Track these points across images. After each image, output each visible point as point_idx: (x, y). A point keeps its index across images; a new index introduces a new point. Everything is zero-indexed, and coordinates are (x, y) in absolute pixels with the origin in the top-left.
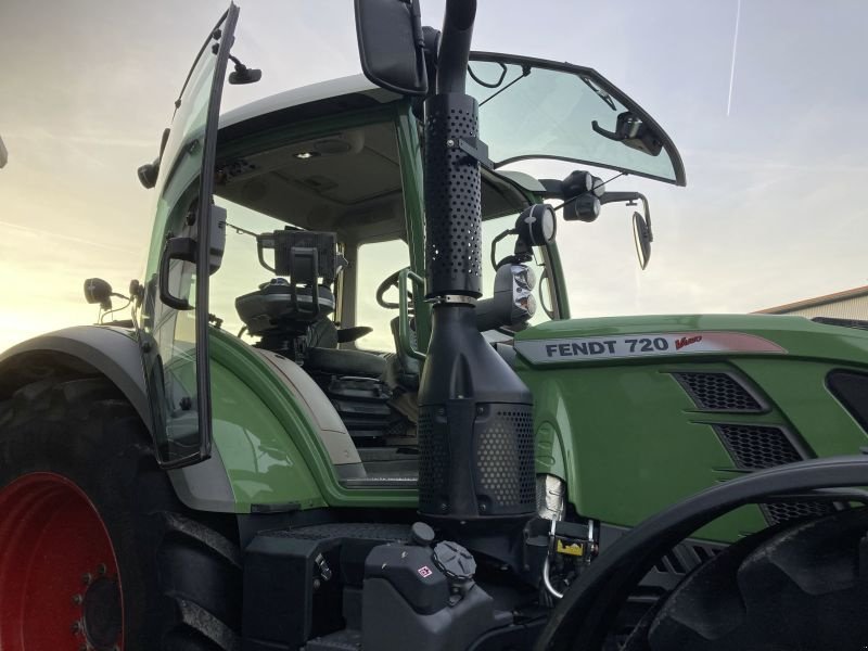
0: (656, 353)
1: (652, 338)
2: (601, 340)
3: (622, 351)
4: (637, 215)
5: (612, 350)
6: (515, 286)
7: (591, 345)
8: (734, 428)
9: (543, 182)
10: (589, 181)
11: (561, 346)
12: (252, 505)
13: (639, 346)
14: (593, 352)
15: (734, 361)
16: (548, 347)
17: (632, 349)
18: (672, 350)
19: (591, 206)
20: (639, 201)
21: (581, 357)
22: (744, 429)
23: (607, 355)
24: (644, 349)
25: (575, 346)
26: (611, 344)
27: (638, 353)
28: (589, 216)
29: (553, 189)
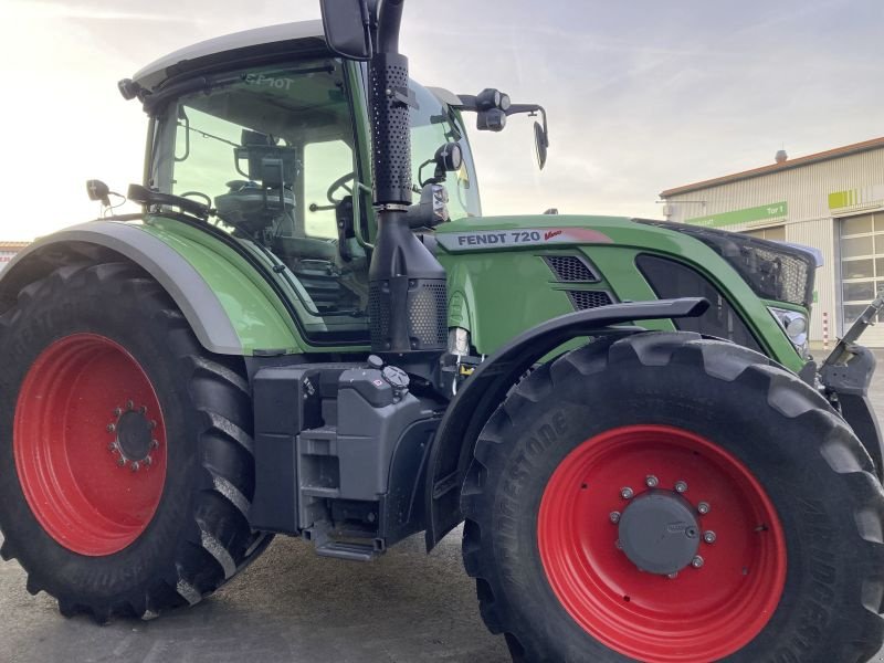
0: (531, 242)
1: (530, 232)
2: (496, 234)
3: (510, 242)
4: (537, 126)
5: (503, 241)
6: (435, 200)
7: (489, 237)
8: (579, 292)
9: (461, 97)
10: (497, 97)
11: (469, 238)
12: (254, 351)
13: (521, 238)
14: (490, 242)
15: (583, 249)
16: (460, 238)
17: (516, 240)
18: (542, 241)
19: (498, 119)
20: (539, 112)
21: (482, 245)
22: (585, 293)
23: (499, 244)
24: (524, 240)
25: (478, 238)
26: (502, 236)
27: (520, 243)
28: (497, 127)
29: (470, 103)
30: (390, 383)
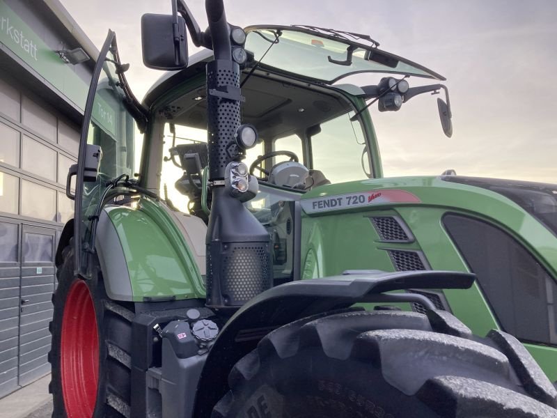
0: (359, 205)
1: (358, 195)
2: (336, 198)
3: (345, 205)
5: (340, 205)
6: (232, 175)
7: (332, 200)
8: (398, 252)
9: (363, 88)
10: (392, 83)
11: (319, 202)
12: (145, 298)
13: (352, 200)
14: (332, 206)
15: (397, 209)
16: (314, 203)
17: (349, 204)
18: (367, 204)
19: (392, 101)
21: (327, 209)
22: (402, 253)
23: (337, 207)
24: (354, 203)
25: (325, 202)
26: (340, 199)
27: (352, 206)
29: (370, 92)
30: (195, 336)
